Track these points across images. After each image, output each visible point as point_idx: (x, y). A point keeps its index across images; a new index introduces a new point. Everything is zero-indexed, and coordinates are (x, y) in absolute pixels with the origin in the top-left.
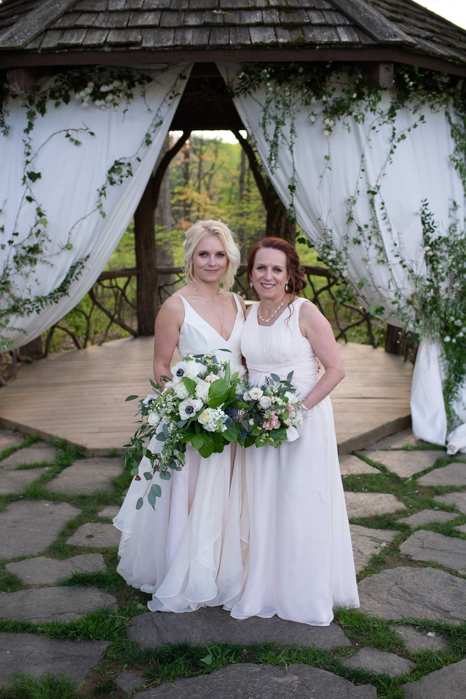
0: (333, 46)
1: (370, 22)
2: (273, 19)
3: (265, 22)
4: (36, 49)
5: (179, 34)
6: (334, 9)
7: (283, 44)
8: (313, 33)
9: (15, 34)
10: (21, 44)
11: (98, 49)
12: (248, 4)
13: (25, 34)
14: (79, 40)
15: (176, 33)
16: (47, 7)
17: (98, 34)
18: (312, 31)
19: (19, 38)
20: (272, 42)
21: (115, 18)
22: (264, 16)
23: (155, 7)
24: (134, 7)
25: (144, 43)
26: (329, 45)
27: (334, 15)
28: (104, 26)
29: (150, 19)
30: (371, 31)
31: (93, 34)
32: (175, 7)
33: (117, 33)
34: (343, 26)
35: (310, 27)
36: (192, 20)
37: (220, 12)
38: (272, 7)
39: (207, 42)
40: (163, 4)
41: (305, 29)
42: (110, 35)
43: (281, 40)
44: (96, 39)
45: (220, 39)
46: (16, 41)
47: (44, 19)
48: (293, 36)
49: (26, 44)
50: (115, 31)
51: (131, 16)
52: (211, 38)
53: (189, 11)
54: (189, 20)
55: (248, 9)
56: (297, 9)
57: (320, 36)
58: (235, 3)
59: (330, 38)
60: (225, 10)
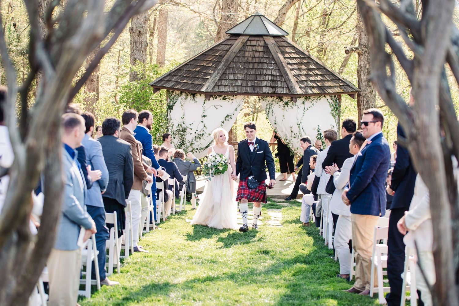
1: (292, 87)
2: (269, 85)
3: (267, 86)
4: (213, 92)
5: (246, 88)
7: (270, 93)
9: (208, 87)
11: (227, 92)
13: (210, 88)
14: (223, 89)
16: (214, 78)
17: (227, 87)
20: (267, 92)
21: (231, 82)
22: (267, 83)
23: (240, 79)
24: (235, 79)
25: (238, 91)
26: (281, 93)
27: (284, 82)
28: (228, 85)
29: (239, 83)
30: (291, 90)
32: (245, 79)
33: (232, 87)
34: (285, 87)
35: (278, 87)
38: (269, 80)
39: (253, 92)
40: (242, 78)
41: (276, 88)
42: (230, 88)
43: (270, 92)
44: (227, 89)
45: (256, 90)
46: (208, 90)
47: (214, 82)
48: (273, 91)
49: (211, 90)
51: (235, 82)
52: (254, 90)
53: (249, 80)
54: (249, 84)
55: (263, 80)
56: (275, 81)
57: (279, 91)
58: (260, 78)
59: (281, 92)
60: (257, 81)
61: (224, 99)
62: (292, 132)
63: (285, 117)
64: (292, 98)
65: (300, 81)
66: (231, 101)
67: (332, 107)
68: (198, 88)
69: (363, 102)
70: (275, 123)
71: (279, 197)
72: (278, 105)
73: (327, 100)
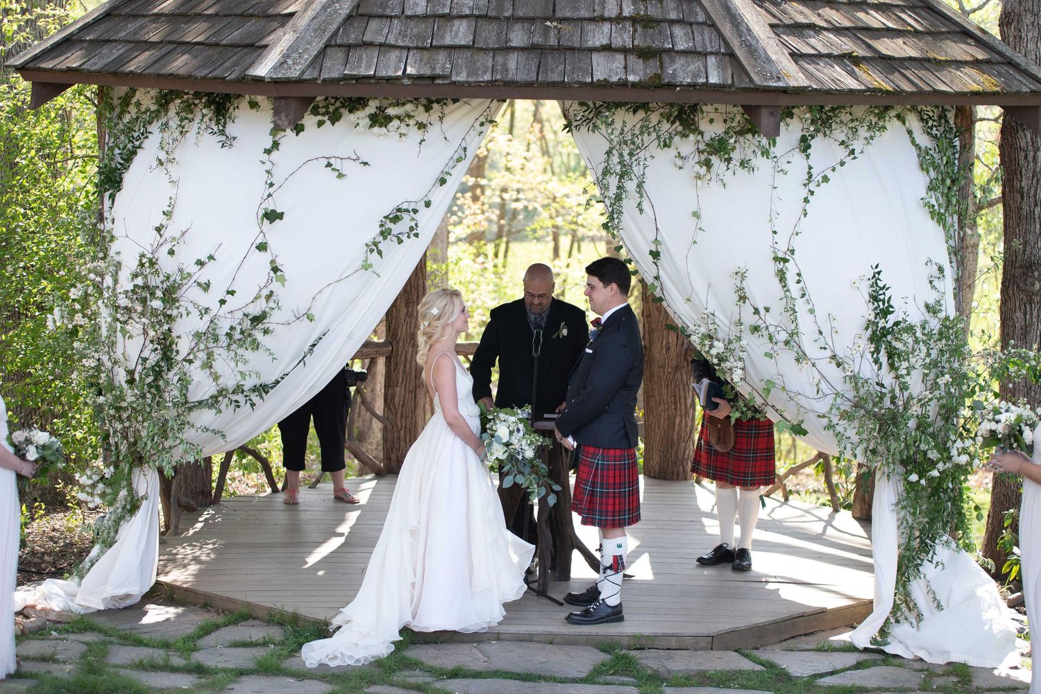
0: (698, 87)
1: (750, 51)
2: (625, 42)
3: (613, 46)
4: (316, 79)
5: (500, 59)
6: (709, 22)
7: (634, 85)
8: (674, 67)
9: (288, 56)
10: (298, 73)
11: (394, 81)
12: (594, 11)
13: (300, 57)
14: (369, 67)
15: (496, 58)
16: (325, 8)
17: (394, 55)
18: (673, 62)
19: (294, 64)
20: (619, 79)
21: (416, 28)
22: (613, 35)
23: (467, 12)
24: (440, 12)
25: (454, 73)
26: (693, 86)
27: (707, 31)
28: (400, 43)
29: (460, 33)
30: (749, 69)
31: (387, 56)
32: (494, 14)
33: (418, 55)
34: (716, 54)
35: (672, 54)
36: (518, 37)
37: (555, 24)
38: (625, 18)
39: (535, 79)
40: (478, 8)
41: (666, 58)
42: (408, 61)
43: (631, 78)
44: (392, 66)
45: (552, 71)
46: (290, 68)
47: (320, 30)
48: (648, 71)
49: (303, 73)
50: (415, 51)
51: (436, 26)
52: (541, 68)
53: (514, 19)
54: (512, 36)
55: (593, 20)
56: (659, 21)
57: (682, 72)
58: (575, 9)
59: (696, 75)
60: (561, 20)
61: (380, 119)
62: (743, 298)
63: (703, 223)
64: (750, 110)
65: (788, 26)
66: (414, 134)
67: (933, 174)
68: (235, 64)
69: (1030, 158)
70: (655, 255)
71: (673, 643)
72: (672, 152)
73: (910, 132)
